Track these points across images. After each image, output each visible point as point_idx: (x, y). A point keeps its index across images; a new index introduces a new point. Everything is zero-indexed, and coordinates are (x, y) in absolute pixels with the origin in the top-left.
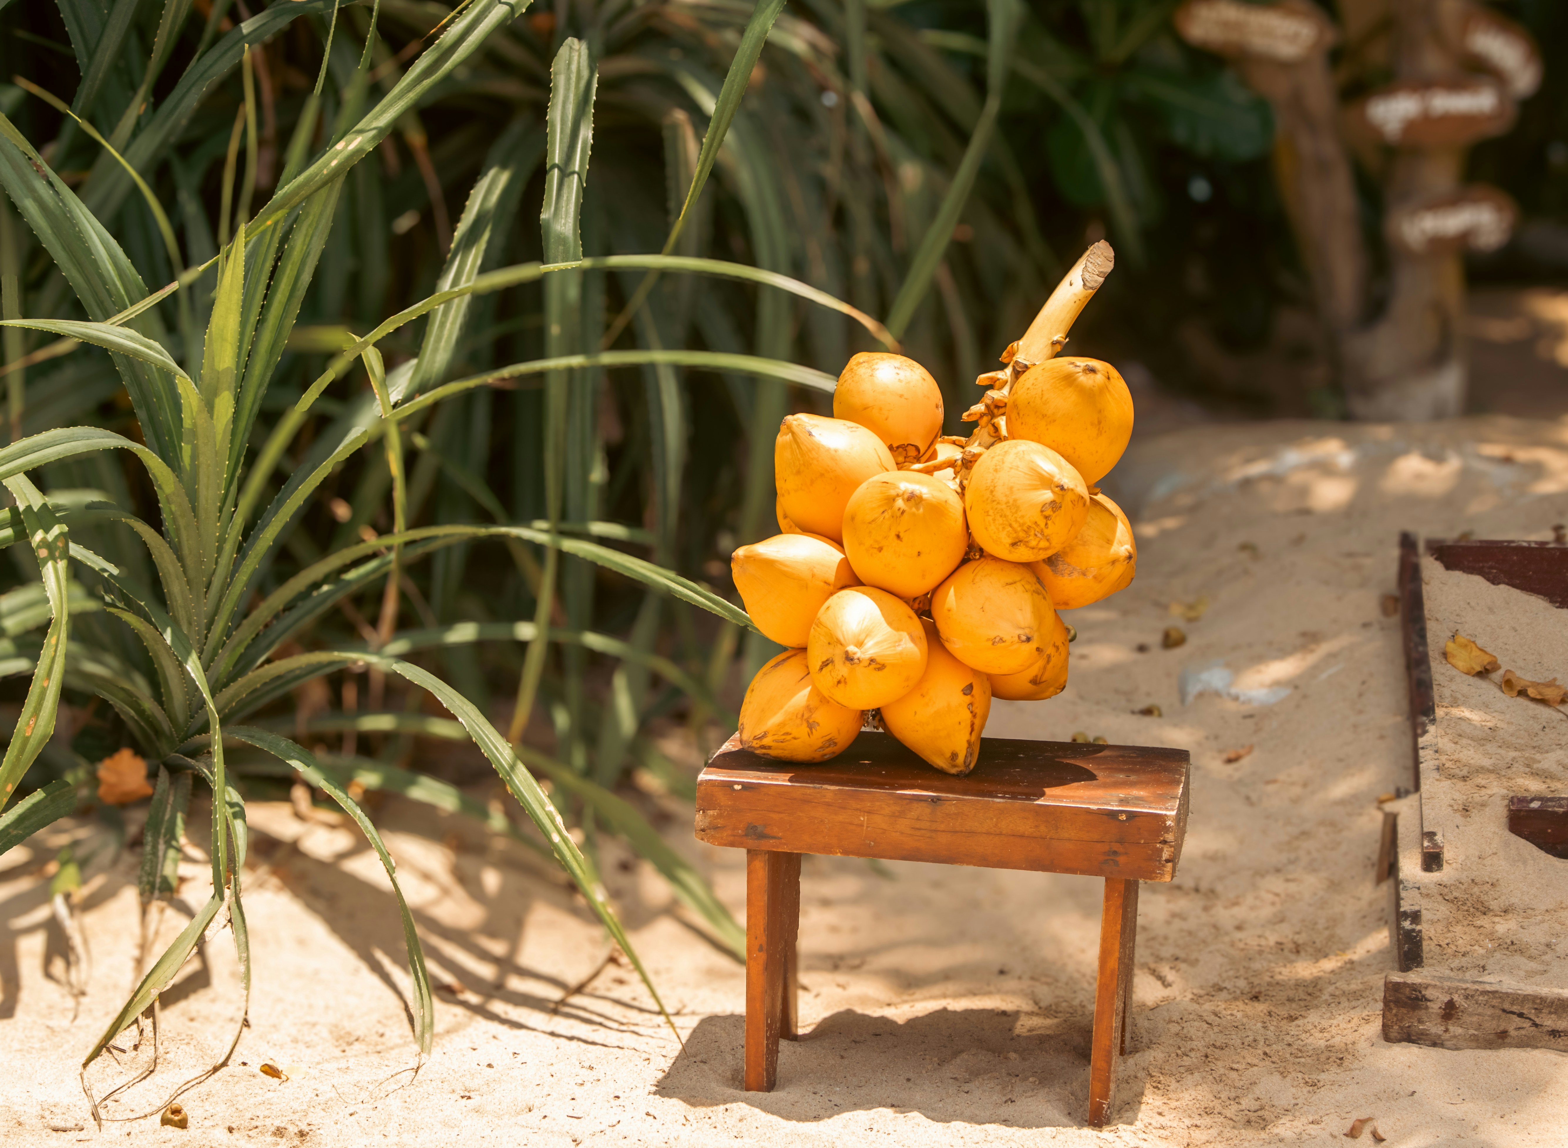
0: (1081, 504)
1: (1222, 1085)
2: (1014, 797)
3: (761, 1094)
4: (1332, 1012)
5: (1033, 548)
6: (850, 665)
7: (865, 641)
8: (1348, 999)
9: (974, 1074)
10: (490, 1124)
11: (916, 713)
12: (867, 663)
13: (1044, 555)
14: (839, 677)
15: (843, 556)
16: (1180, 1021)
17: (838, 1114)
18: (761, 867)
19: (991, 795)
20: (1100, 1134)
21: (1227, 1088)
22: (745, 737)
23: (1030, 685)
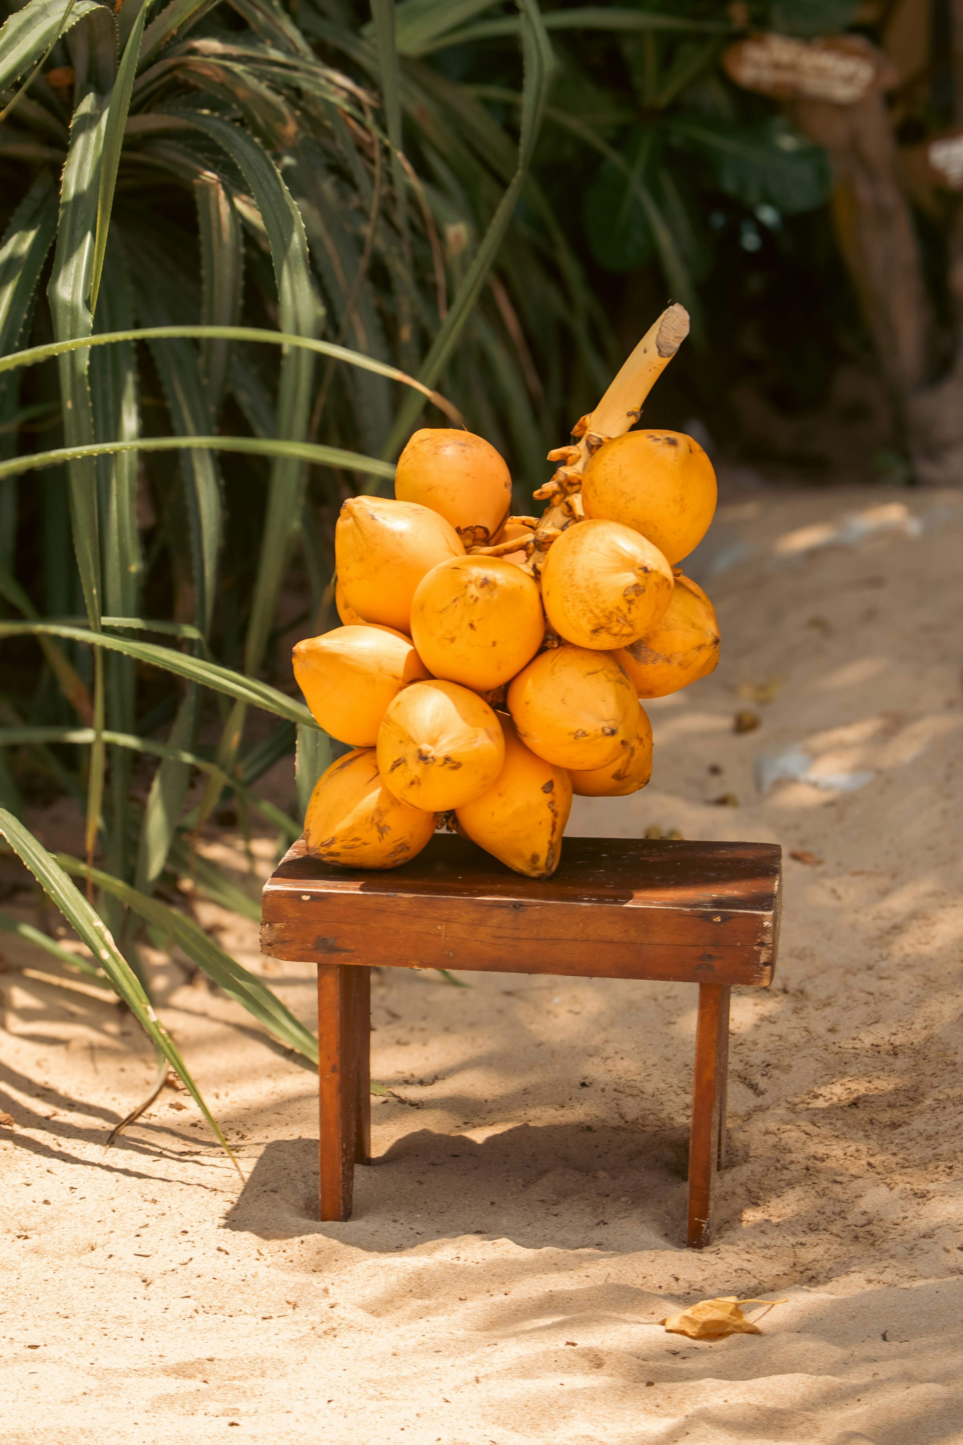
0: (665, 586)
1: (825, 1198)
2: (601, 900)
3: (338, 1224)
4: (937, 1118)
5: (615, 635)
6: (423, 765)
7: (440, 739)
8: (954, 1104)
9: (563, 1195)
10: (51, 1265)
11: (493, 813)
12: (441, 762)
13: (626, 642)
14: (412, 778)
15: (411, 648)
16: (777, 1132)
17: (421, 1243)
18: (333, 982)
19: (577, 898)
20: (701, 1256)
21: (831, 1202)
22: (312, 843)
23: (613, 780)
